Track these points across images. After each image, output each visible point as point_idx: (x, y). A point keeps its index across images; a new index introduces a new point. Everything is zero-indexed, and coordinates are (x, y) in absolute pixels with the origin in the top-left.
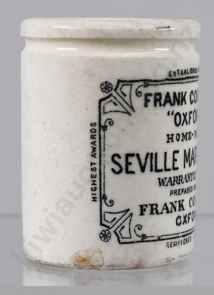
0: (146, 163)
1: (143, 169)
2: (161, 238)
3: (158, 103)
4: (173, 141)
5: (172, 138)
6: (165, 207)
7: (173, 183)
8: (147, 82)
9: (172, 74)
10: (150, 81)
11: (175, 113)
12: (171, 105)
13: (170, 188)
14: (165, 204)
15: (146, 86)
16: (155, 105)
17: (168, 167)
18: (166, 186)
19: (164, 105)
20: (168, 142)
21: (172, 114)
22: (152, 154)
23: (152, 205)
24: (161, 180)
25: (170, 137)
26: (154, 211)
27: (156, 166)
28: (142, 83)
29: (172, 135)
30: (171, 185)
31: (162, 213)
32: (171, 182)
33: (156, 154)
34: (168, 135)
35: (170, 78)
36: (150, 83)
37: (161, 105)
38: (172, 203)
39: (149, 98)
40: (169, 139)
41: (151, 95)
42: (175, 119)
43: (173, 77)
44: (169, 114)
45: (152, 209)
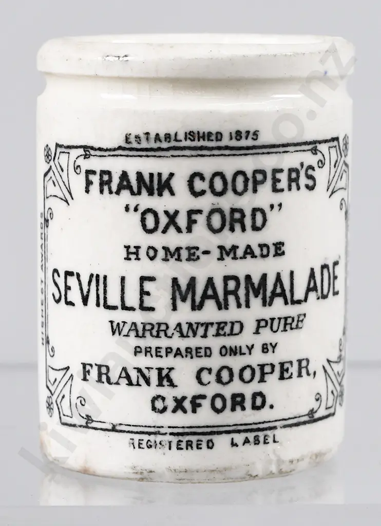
0: (89, 291)
1: (85, 300)
2: (118, 428)
3: (106, 188)
4: (138, 259)
5: (137, 253)
6: (124, 375)
7: (140, 334)
8: (88, 151)
9: (132, 139)
10: (92, 148)
11: (141, 209)
12: (133, 193)
13: (133, 341)
14: (124, 369)
15: (86, 156)
16: (102, 192)
17: (128, 304)
18: (124, 336)
19: (118, 193)
20: (128, 259)
21: (136, 209)
22: (98, 276)
23: (100, 367)
24: (115, 325)
25: (132, 250)
26: (104, 378)
27: (105, 298)
28: (81, 151)
29: (137, 248)
30: (137, 336)
31: (117, 383)
32: (137, 331)
33: (105, 277)
34: (128, 247)
35: (128, 146)
36: (92, 152)
37: (111, 192)
38: (139, 370)
39: (91, 177)
40: (128, 253)
41: (94, 172)
42: (143, 220)
43: (135, 145)
44: (127, 209)
45: (100, 374)
